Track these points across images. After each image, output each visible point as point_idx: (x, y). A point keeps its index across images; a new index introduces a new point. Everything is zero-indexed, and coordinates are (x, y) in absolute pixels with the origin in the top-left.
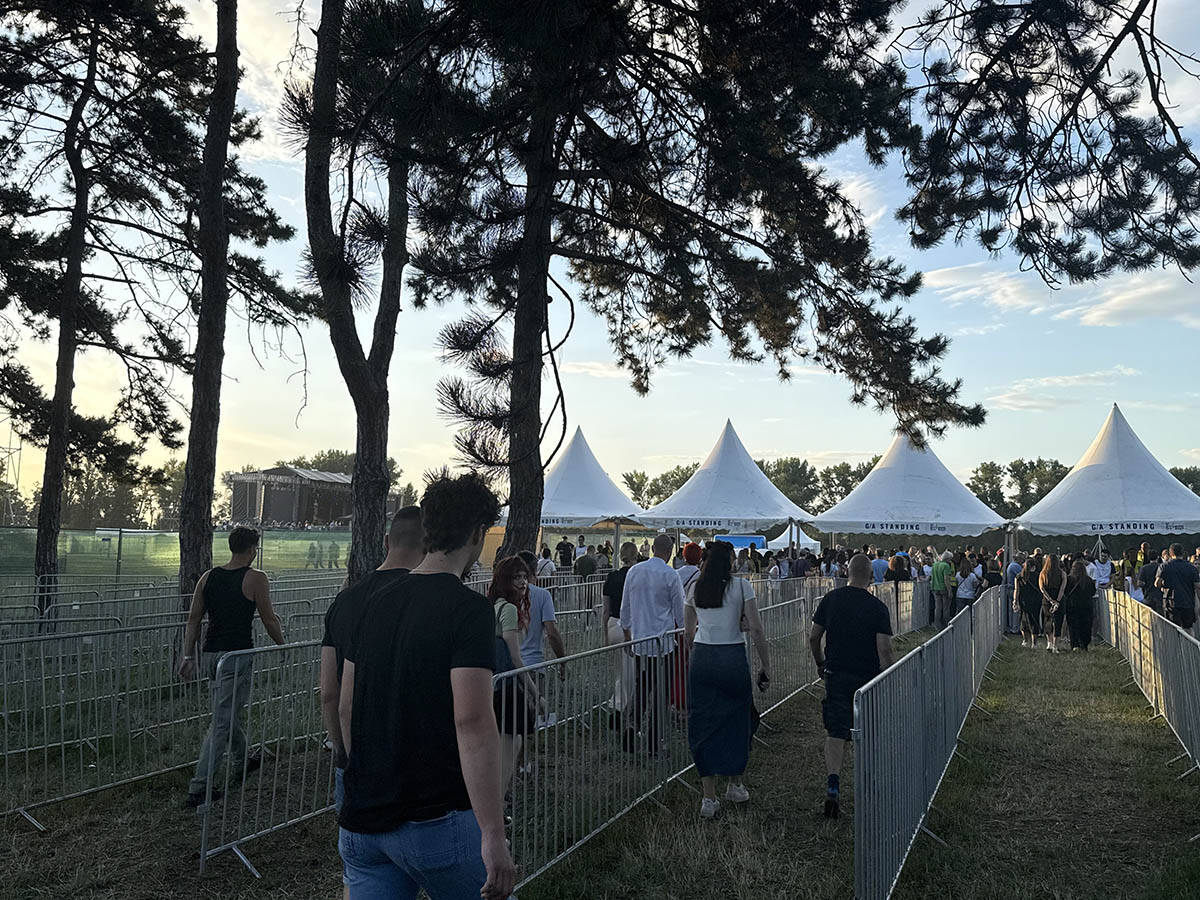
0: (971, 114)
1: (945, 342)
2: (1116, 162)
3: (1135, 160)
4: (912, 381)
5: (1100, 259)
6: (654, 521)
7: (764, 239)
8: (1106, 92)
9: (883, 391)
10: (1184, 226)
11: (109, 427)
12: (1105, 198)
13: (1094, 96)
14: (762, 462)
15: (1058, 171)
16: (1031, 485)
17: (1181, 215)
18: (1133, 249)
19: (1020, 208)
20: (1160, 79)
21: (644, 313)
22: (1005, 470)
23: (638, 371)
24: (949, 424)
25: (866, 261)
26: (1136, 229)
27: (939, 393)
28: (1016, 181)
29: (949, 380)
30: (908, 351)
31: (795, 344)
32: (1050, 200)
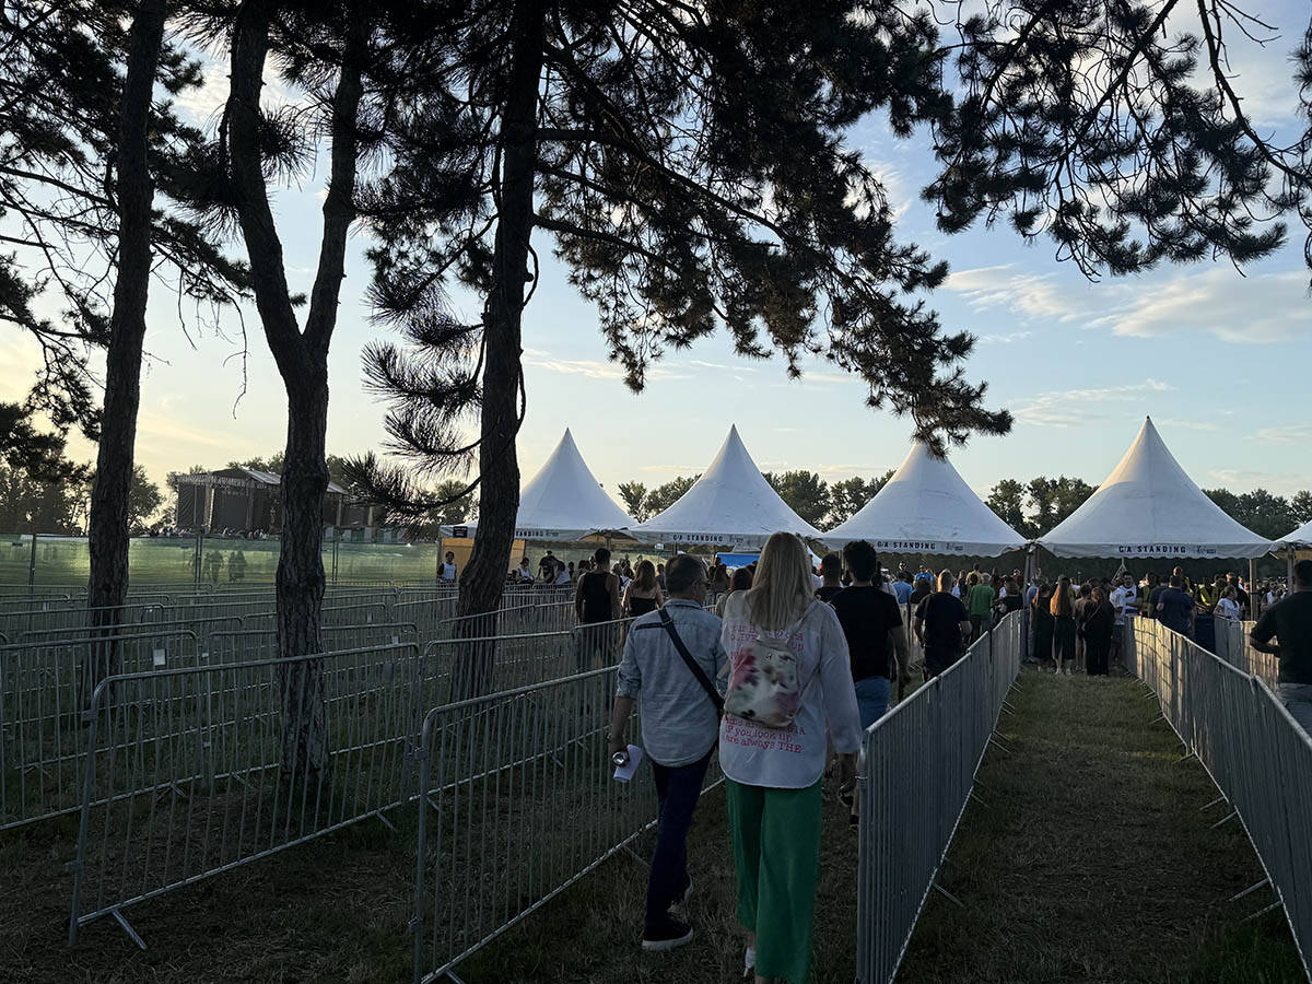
0: (1009, 80)
1: (971, 340)
2: (1168, 139)
3: (1188, 137)
4: (934, 383)
5: (1145, 248)
6: (649, 535)
7: (775, 218)
8: (1159, 57)
9: (902, 393)
10: (1240, 213)
11: (23, 415)
12: (1154, 179)
13: (1146, 61)
14: (770, 475)
15: (1103, 147)
16: (1053, 505)
17: (1237, 200)
18: (1181, 238)
19: (1059, 188)
20: (1220, 42)
21: (640, 300)
22: (1026, 489)
23: (632, 365)
24: (972, 431)
25: (888, 246)
26: (1187, 214)
27: (962, 396)
28: (1055, 158)
29: (974, 383)
30: (930, 349)
31: (807, 338)
32: (1092, 180)
